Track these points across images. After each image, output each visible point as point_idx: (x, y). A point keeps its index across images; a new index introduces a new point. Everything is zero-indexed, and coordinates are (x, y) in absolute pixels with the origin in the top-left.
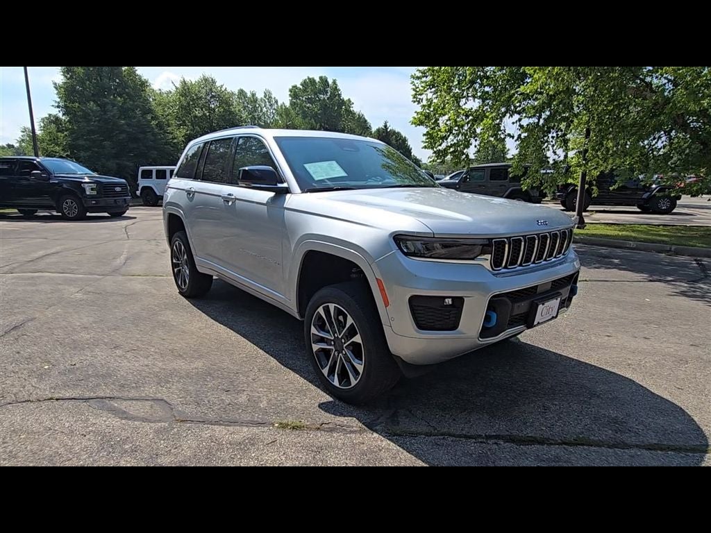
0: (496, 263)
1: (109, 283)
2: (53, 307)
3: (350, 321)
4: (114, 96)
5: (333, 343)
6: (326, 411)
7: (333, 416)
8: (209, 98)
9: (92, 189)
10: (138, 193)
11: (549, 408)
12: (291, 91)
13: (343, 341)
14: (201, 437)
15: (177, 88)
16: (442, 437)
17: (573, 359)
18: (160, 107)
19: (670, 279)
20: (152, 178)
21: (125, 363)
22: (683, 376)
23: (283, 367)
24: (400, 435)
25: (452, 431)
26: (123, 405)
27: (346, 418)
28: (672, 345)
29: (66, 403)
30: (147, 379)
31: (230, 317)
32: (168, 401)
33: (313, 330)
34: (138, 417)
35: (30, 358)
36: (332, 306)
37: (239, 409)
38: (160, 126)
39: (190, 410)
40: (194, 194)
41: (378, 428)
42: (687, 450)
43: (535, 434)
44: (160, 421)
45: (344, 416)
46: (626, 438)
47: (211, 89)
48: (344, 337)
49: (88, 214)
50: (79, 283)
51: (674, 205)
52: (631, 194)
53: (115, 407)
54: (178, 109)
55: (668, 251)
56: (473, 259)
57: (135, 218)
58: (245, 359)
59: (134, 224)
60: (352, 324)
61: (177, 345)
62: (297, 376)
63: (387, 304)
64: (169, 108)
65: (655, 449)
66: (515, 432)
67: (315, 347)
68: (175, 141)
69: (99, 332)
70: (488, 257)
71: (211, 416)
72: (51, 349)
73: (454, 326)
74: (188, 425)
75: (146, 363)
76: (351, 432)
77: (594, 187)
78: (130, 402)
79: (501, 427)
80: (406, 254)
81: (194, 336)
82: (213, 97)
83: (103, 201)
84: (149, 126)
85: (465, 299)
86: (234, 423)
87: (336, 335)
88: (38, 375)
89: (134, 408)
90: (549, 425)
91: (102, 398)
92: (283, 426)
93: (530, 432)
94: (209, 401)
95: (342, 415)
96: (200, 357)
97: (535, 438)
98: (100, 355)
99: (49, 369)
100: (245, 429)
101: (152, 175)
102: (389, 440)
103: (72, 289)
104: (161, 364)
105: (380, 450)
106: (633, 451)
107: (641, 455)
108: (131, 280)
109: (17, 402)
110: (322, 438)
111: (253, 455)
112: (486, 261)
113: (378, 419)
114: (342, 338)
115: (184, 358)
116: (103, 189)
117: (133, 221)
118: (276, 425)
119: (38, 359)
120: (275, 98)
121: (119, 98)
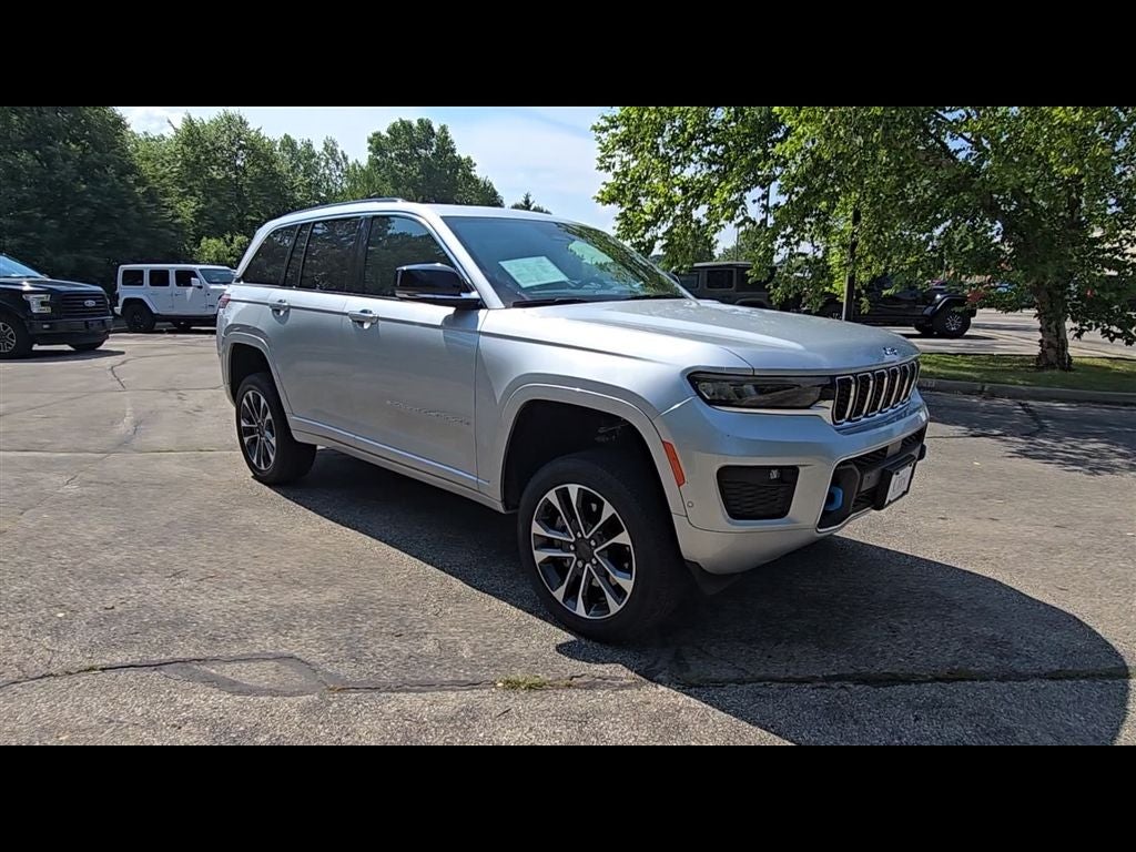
0: (839, 413)
1: (119, 465)
2: (32, 510)
3: (608, 511)
4: (64, 142)
5: (572, 548)
6: (571, 657)
7: (585, 664)
8: (234, 149)
9: (43, 304)
10: (118, 310)
11: (898, 629)
12: (370, 141)
13: (593, 543)
14: (383, 714)
15: (177, 131)
16: (762, 684)
17: (907, 555)
18: (149, 164)
19: (996, 432)
20: (142, 284)
21: (202, 600)
22: (1061, 572)
23: (475, 591)
24: (699, 686)
25: (772, 672)
26: (228, 671)
27: (607, 666)
28: (1032, 528)
29: (122, 675)
30: (252, 624)
31: (358, 513)
32: (303, 658)
33: (537, 529)
34: (260, 689)
35: (24, 601)
36: (573, 489)
37: (429, 663)
38: (151, 195)
39: (347, 670)
40: (287, 312)
41: (660, 676)
42: (1101, 676)
43: (892, 669)
44: (301, 693)
45: (603, 663)
46: (1016, 664)
47: (239, 135)
48: (597, 537)
49: (36, 347)
50: (65, 467)
51: (967, 325)
52: (907, 309)
53: (212, 674)
54: (181, 166)
55: (981, 392)
56: (808, 408)
57: (123, 353)
58: (410, 583)
59: (123, 363)
60: (614, 515)
61: (283, 564)
62: (505, 604)
63: (680, 480)
64: (163, 165)
65: (1061, 678)
66: (864, 669)
67: (540, 556)
68: (179, 220)
69: (134, 550)
70: (830, 403)
71: (387, 677)
72: (56, 583)
73: (782, 512)
74: (353, 696)
75: (241, 598)
76: (623, 687)
77: (863, 299)
78: (237, 666)
79: (840, 663)
80: (710, 403)
81: (307, 550)
82: (241, 147)
83: (63, 325)
84: (132, 196)
85: (801, 469)
86: (428, 686)
87: (579, 535)
88: (51, 630)
89: (246, 674)
90: (907, 655)
91: (184, 662)
92: (512, 685)
93: (882, 667)
94: (374, 655)
95: (597, 661)
96: (331, 582)
97: (895, 675)
98: (155, 590)
99: (66, 617)
100: (453, 695)
101: (142, 279)
102: (687, 694)
103: (55, 479)
104: (268, 597)
105: (679, 711)
106: (1034, 683)
107: (1045, 688)
108: (158, 459)
109: (28, 679)
110: (581, 700)
111: (481, 735)
112: (826, 410)
113: (656, 663)
114: (591, 539)
115: (304, 586)
116: (62, 302)
117: (120, 358)
118: (500, 685)
119: (39, 602)
120: (342, 152)
121: (73, 146)
